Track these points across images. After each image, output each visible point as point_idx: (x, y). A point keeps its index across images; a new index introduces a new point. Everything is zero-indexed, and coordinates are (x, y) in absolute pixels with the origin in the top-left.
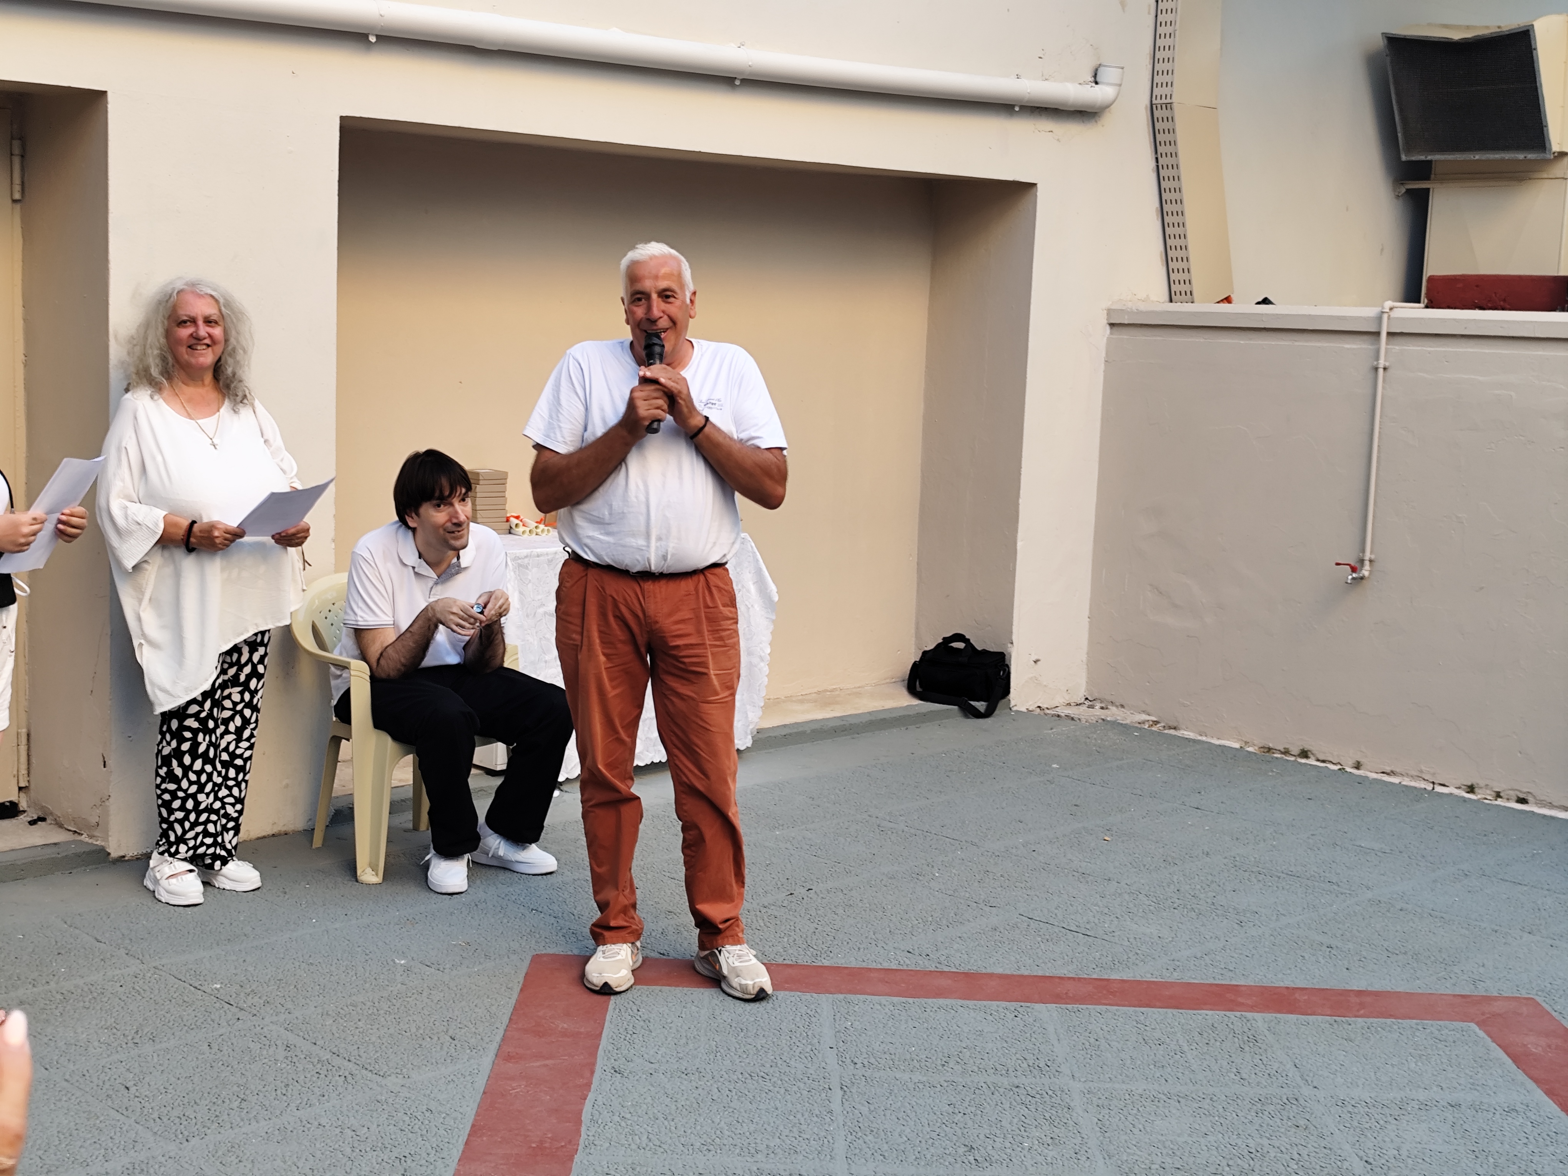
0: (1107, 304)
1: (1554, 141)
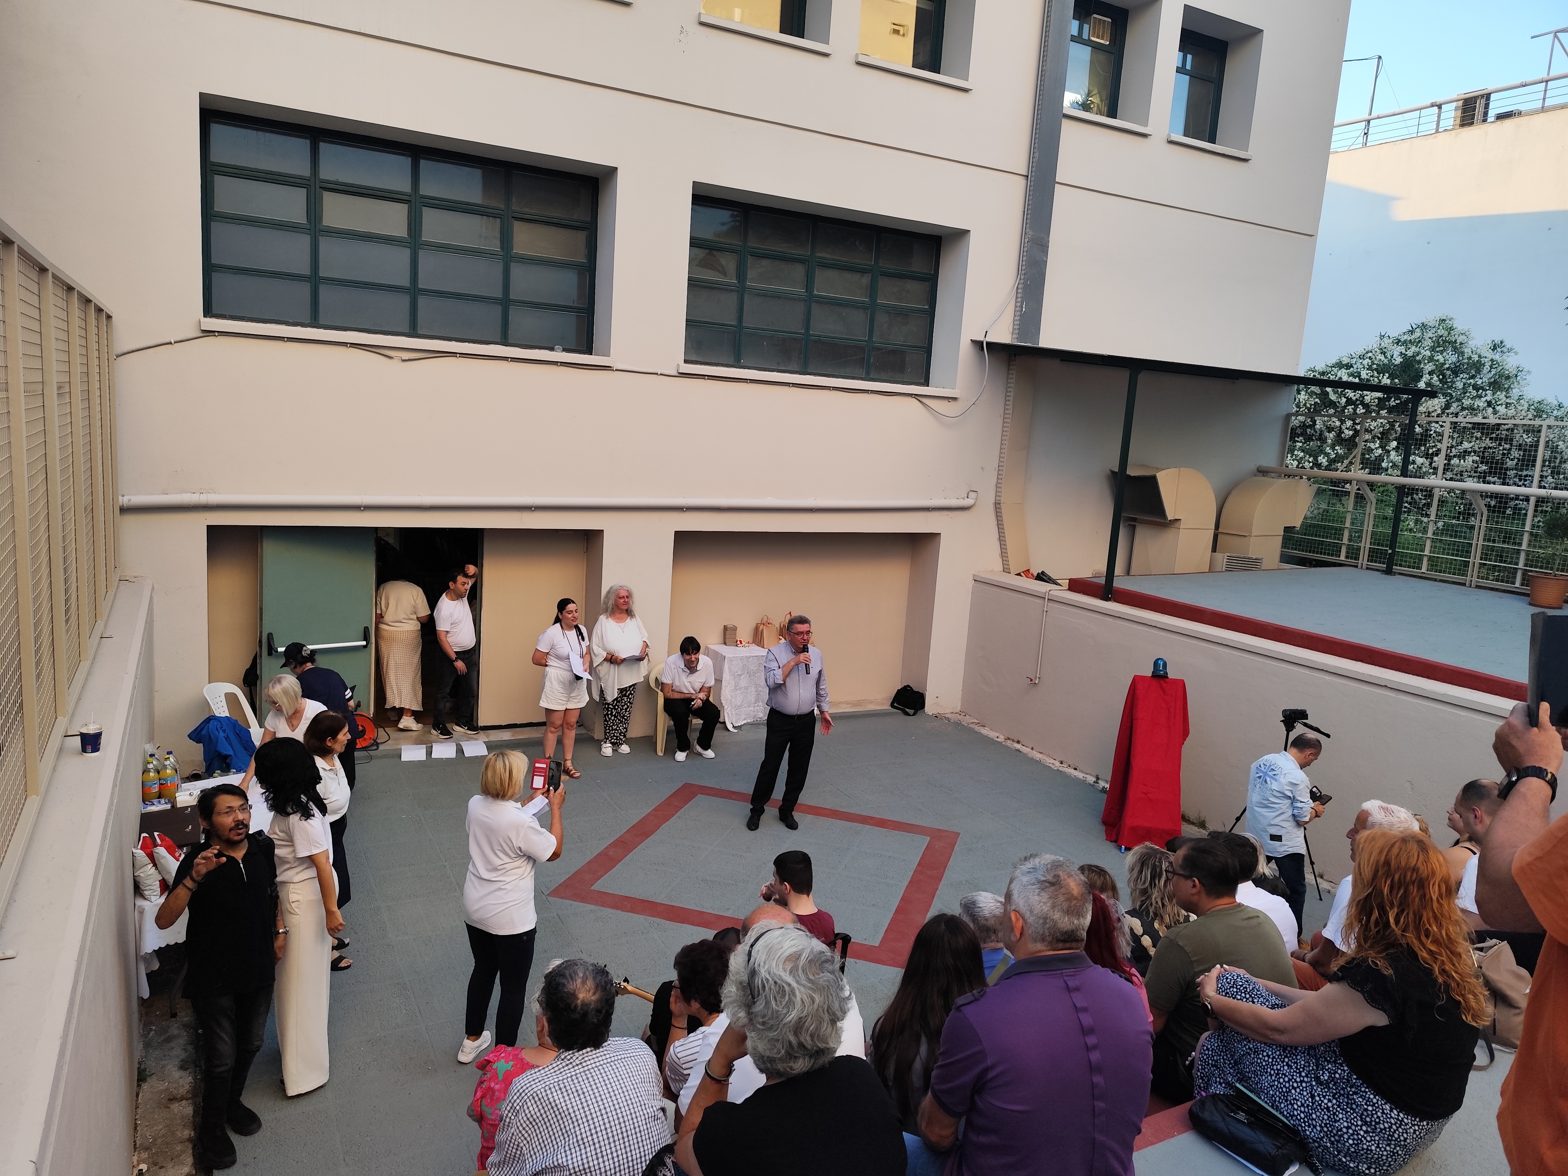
0: (974, 573)
1: (1170, 516)
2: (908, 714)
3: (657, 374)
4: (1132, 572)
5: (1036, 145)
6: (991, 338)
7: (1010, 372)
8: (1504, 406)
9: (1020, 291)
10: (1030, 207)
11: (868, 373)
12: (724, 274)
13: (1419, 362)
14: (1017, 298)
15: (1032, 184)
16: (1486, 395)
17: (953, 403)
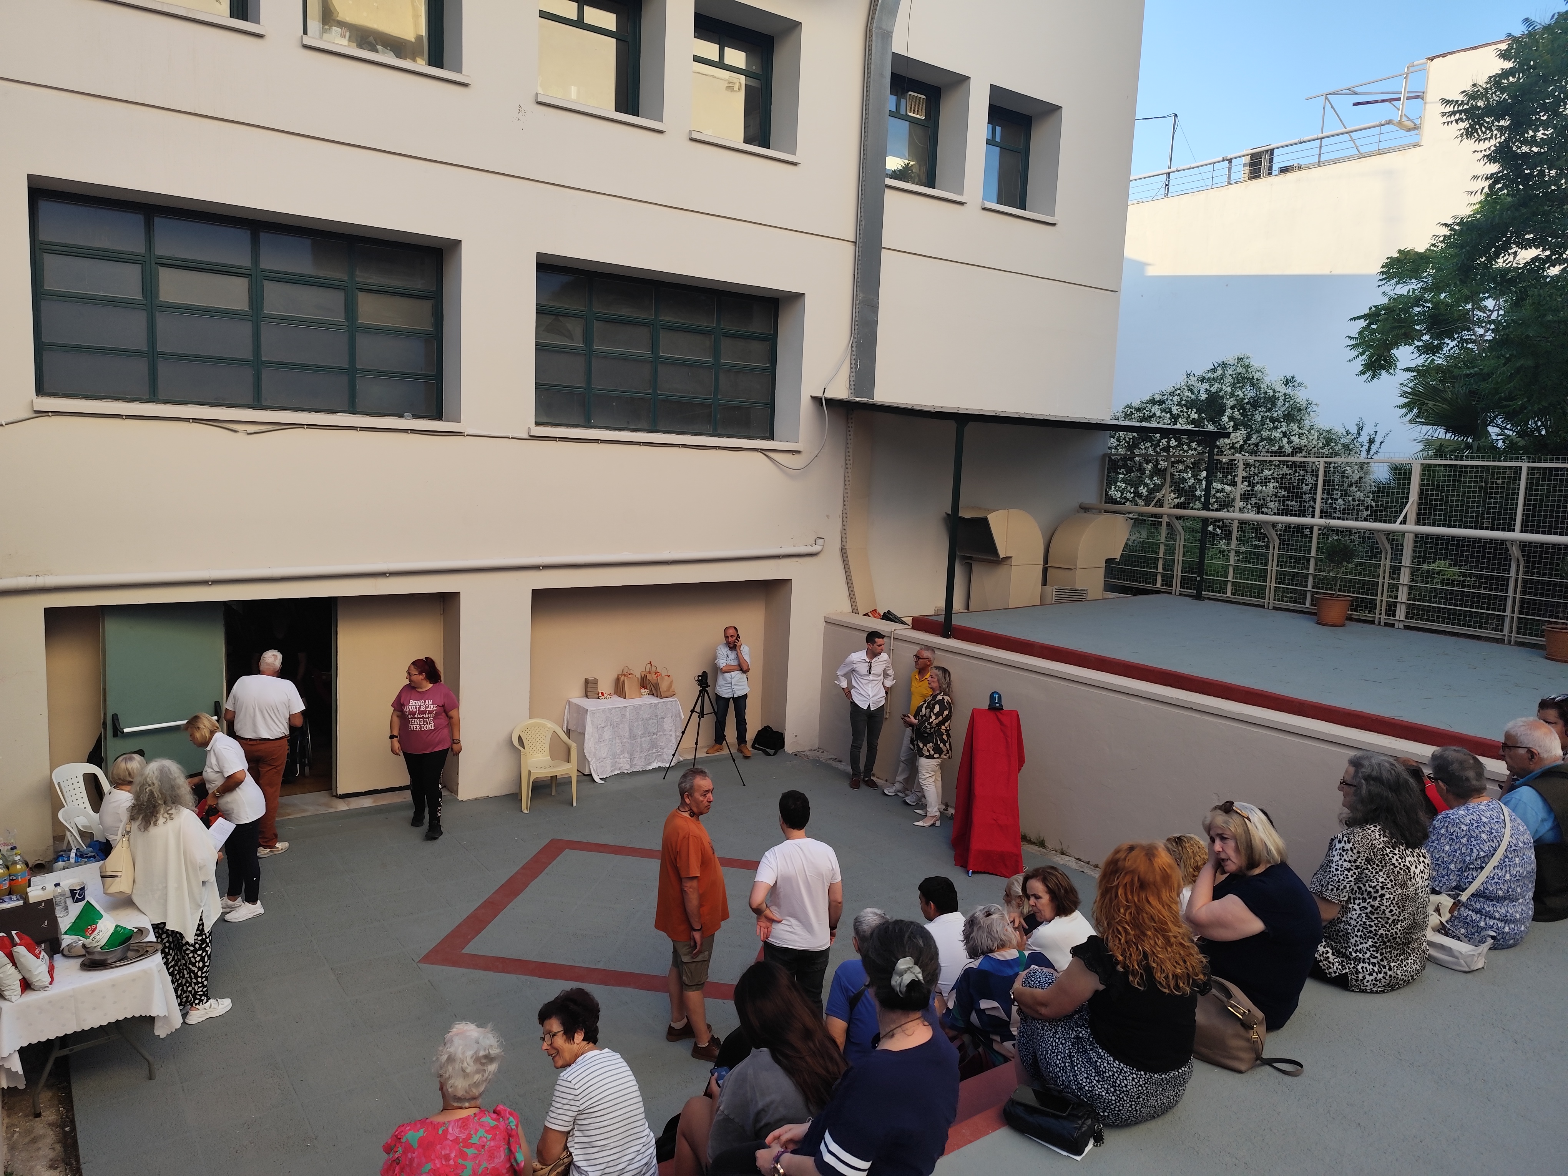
0: (825, 615)
1: (1002, 555)
2: (768, 754)
3: (509, 438)
4: (971, 608)
5: (862, 214)
6: (828, 395)
7: (850, 425)
8: (1297, 436)
9: (854, 349)
10: (859, 271)
11: (715, 430)
12: (571, 337)
13: (1222, 398)
14: (851, 355)
15: (860, 249)
16: (1281, 426)
17: (797, 456)
